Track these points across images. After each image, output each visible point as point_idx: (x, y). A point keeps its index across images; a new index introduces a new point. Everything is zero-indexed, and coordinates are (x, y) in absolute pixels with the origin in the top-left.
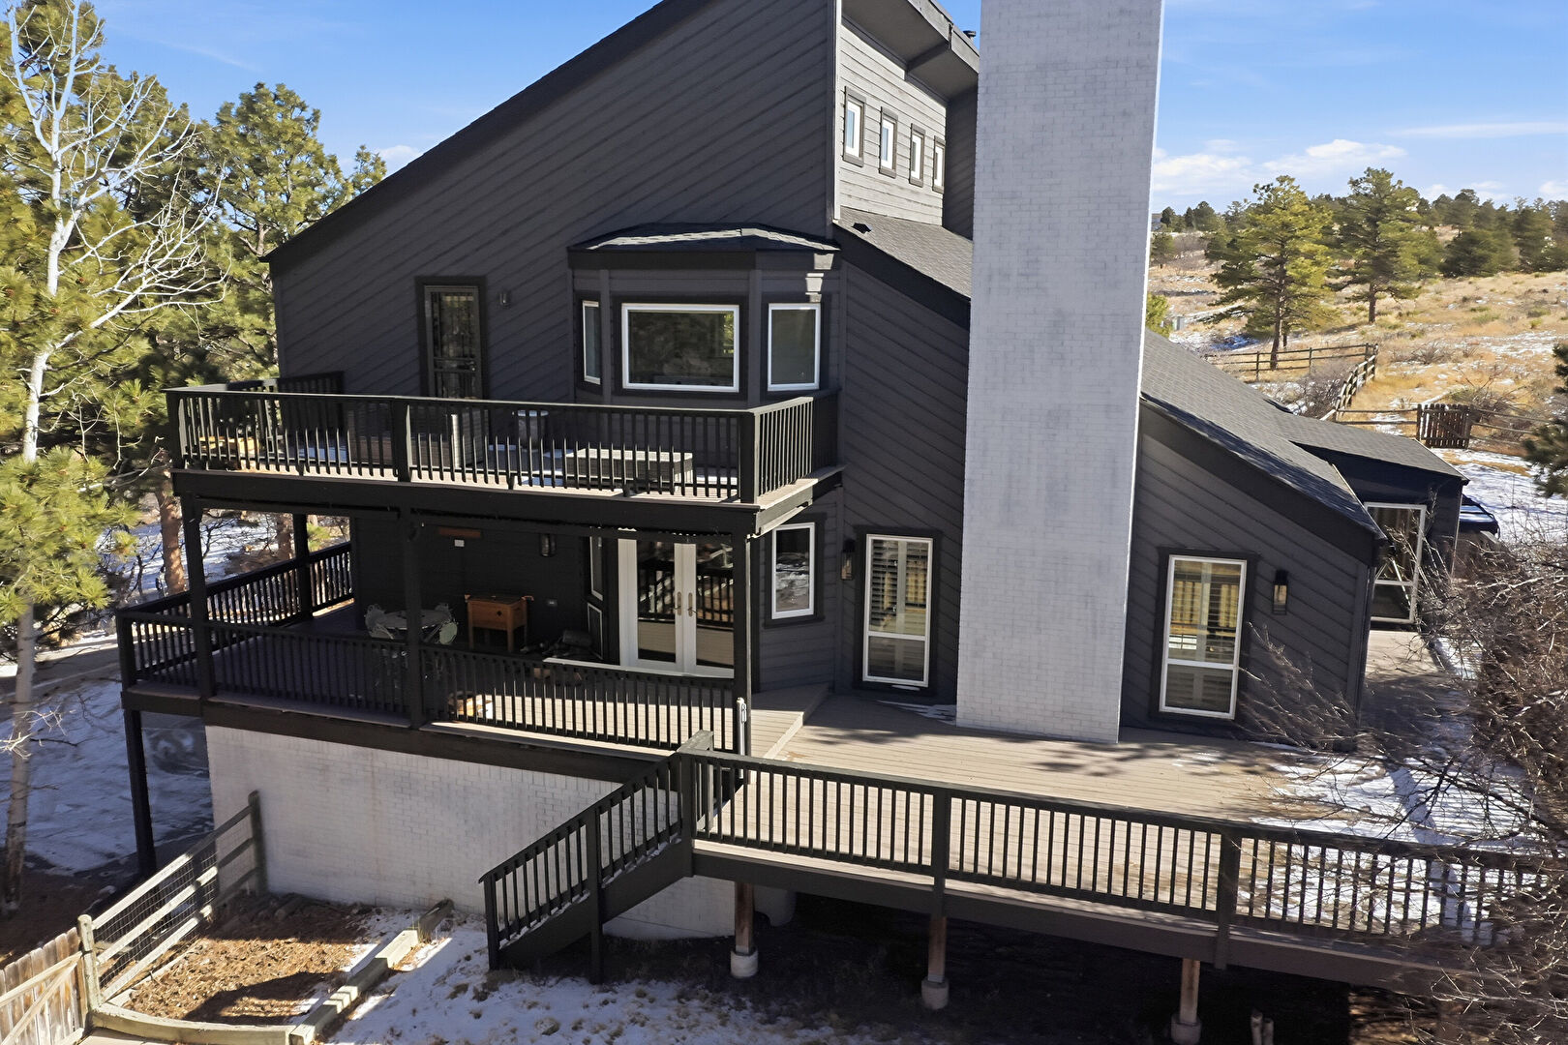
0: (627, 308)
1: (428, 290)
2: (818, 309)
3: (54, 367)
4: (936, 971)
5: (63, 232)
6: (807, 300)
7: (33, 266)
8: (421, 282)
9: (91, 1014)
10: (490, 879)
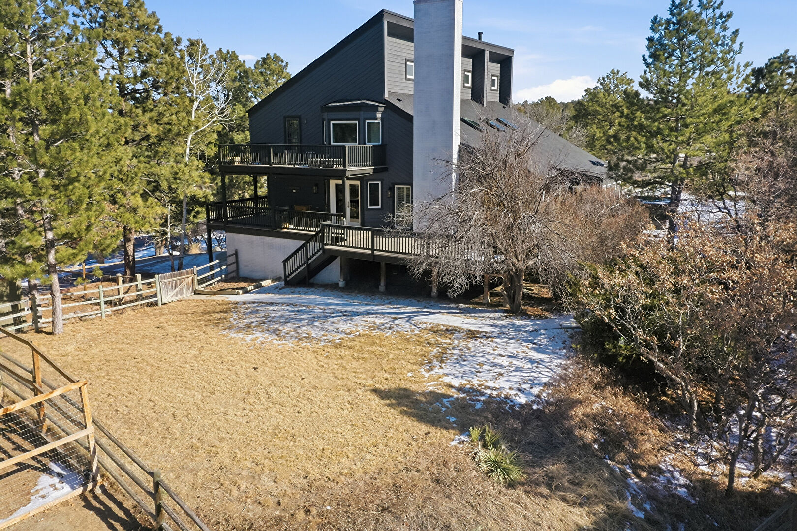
0: (332, 122)
1: (287, 119)
2: (380, 122)
3: (193, 139)
4: (382, 284)
5: (196, 104)
6: (377, 120)
7: (189, 113)
8: (285, 117)
9: (196, 290)
10: (285, 261)
